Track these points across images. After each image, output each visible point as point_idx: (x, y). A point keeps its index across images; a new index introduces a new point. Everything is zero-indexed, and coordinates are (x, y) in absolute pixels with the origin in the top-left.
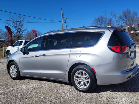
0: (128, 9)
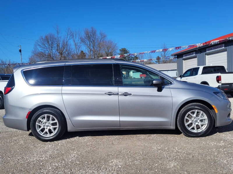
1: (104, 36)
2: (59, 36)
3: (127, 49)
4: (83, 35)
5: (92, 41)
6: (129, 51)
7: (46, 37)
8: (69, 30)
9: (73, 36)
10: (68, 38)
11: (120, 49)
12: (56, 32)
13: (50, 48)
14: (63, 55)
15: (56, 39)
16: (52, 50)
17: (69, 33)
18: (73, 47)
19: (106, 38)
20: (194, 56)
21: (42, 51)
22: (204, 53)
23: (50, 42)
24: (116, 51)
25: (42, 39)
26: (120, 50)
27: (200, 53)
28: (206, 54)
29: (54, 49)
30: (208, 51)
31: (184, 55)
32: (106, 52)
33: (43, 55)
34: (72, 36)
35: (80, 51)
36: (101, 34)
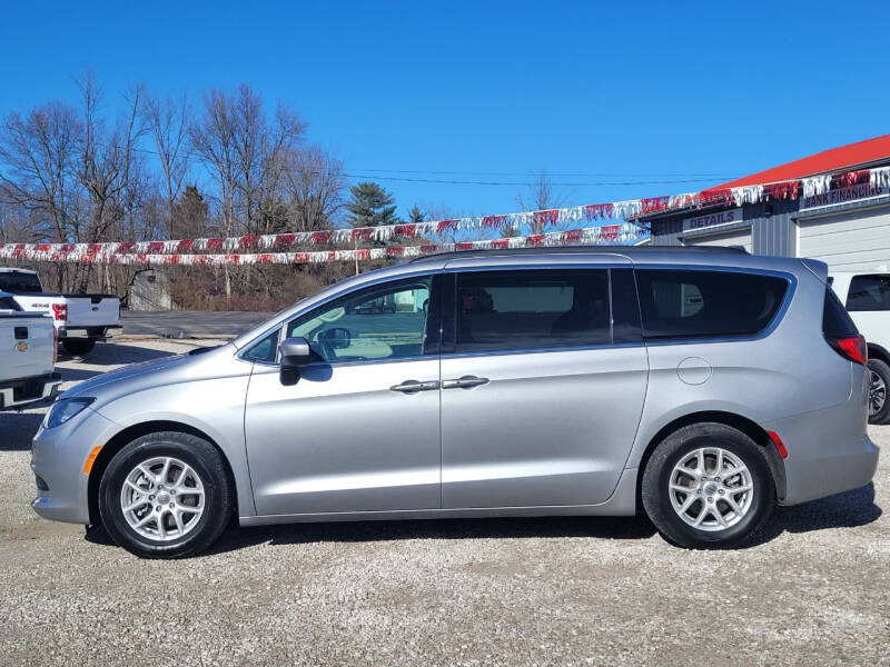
0: (245, 91)
1: (293, 128)
2: (97, 115)
3: (381, 187)
4: (201, 116)
5: (242, 145)
6: (390, 195)
7: (38, 118)
8: (141, 96)
9: (157, 120)
10: (136, 129)
11: (355, 184)
12: (85, 100)
13: (54, 167)
14: (109, 203)
15: (79, 128)
16: (59, 175)
17: (140, 108)
18: (154, 166)
19: (303, 136)
20: (739, 226)
21: (15, 179)
22: (789, 216)
23: (54, 143)
24: (341, 192)
25: (19, 124)
26: (356, 191)
27: (768, 217)
28: (794, 220)
29: (70, 173)
30: (807, 206)
31: (686, 222)
32: (296, 195)
33: (21, 198)
34: (153, 121)
35: (184, 189)
36: (282, 120)
